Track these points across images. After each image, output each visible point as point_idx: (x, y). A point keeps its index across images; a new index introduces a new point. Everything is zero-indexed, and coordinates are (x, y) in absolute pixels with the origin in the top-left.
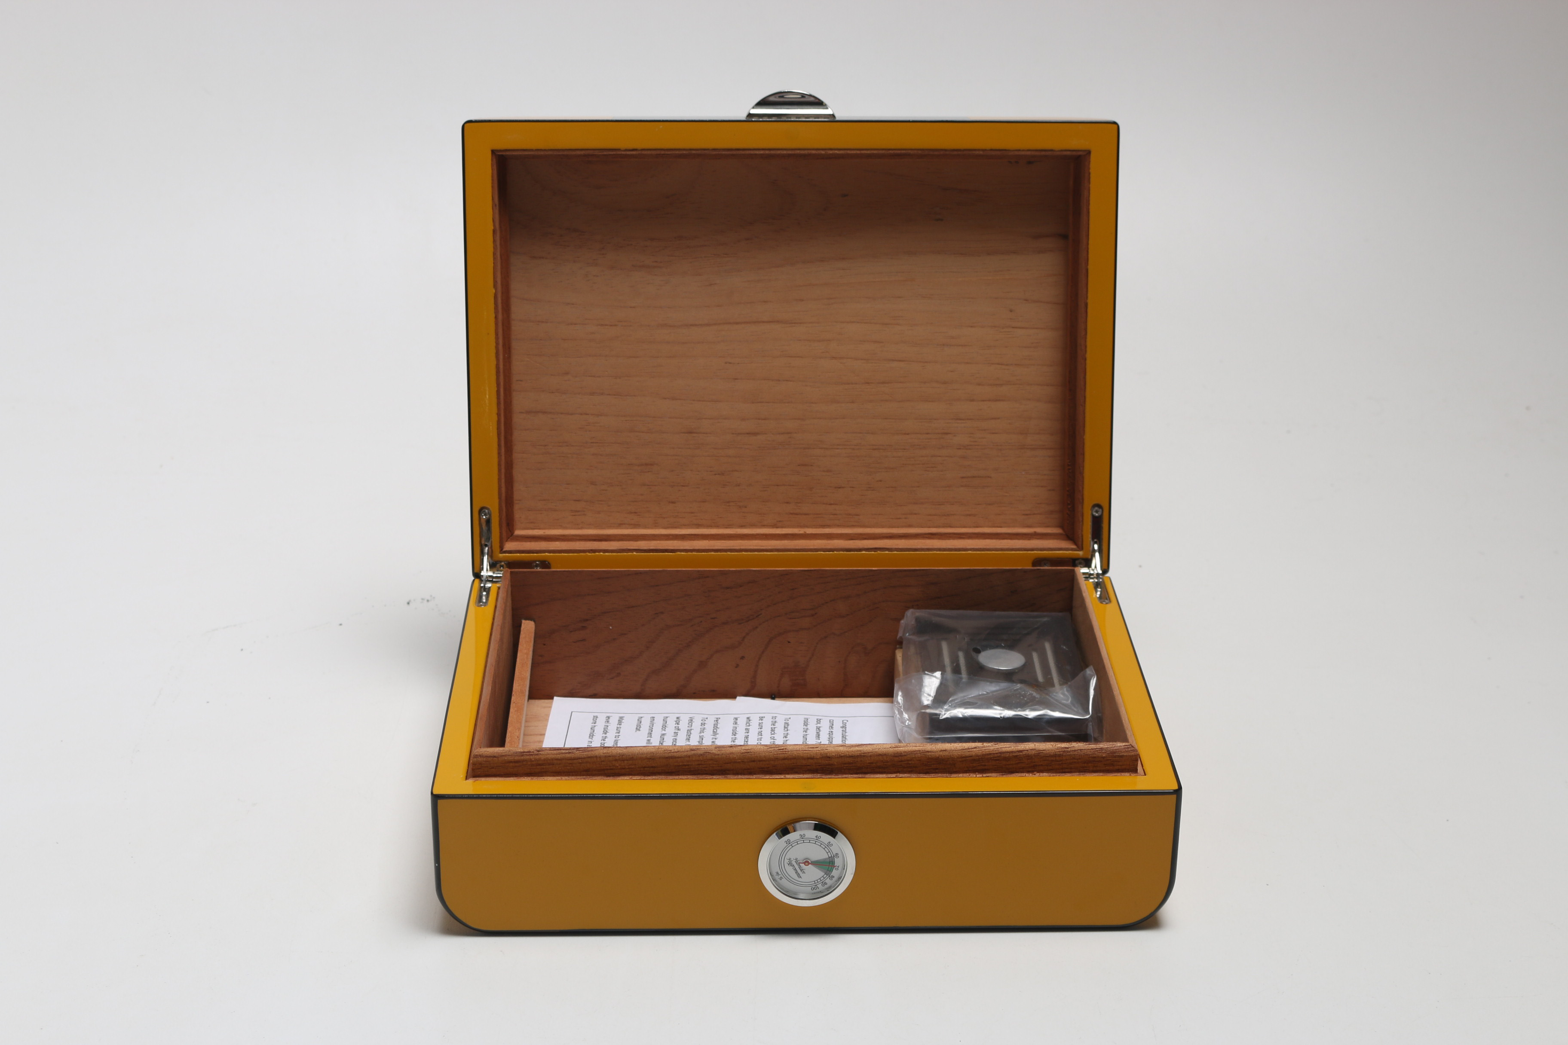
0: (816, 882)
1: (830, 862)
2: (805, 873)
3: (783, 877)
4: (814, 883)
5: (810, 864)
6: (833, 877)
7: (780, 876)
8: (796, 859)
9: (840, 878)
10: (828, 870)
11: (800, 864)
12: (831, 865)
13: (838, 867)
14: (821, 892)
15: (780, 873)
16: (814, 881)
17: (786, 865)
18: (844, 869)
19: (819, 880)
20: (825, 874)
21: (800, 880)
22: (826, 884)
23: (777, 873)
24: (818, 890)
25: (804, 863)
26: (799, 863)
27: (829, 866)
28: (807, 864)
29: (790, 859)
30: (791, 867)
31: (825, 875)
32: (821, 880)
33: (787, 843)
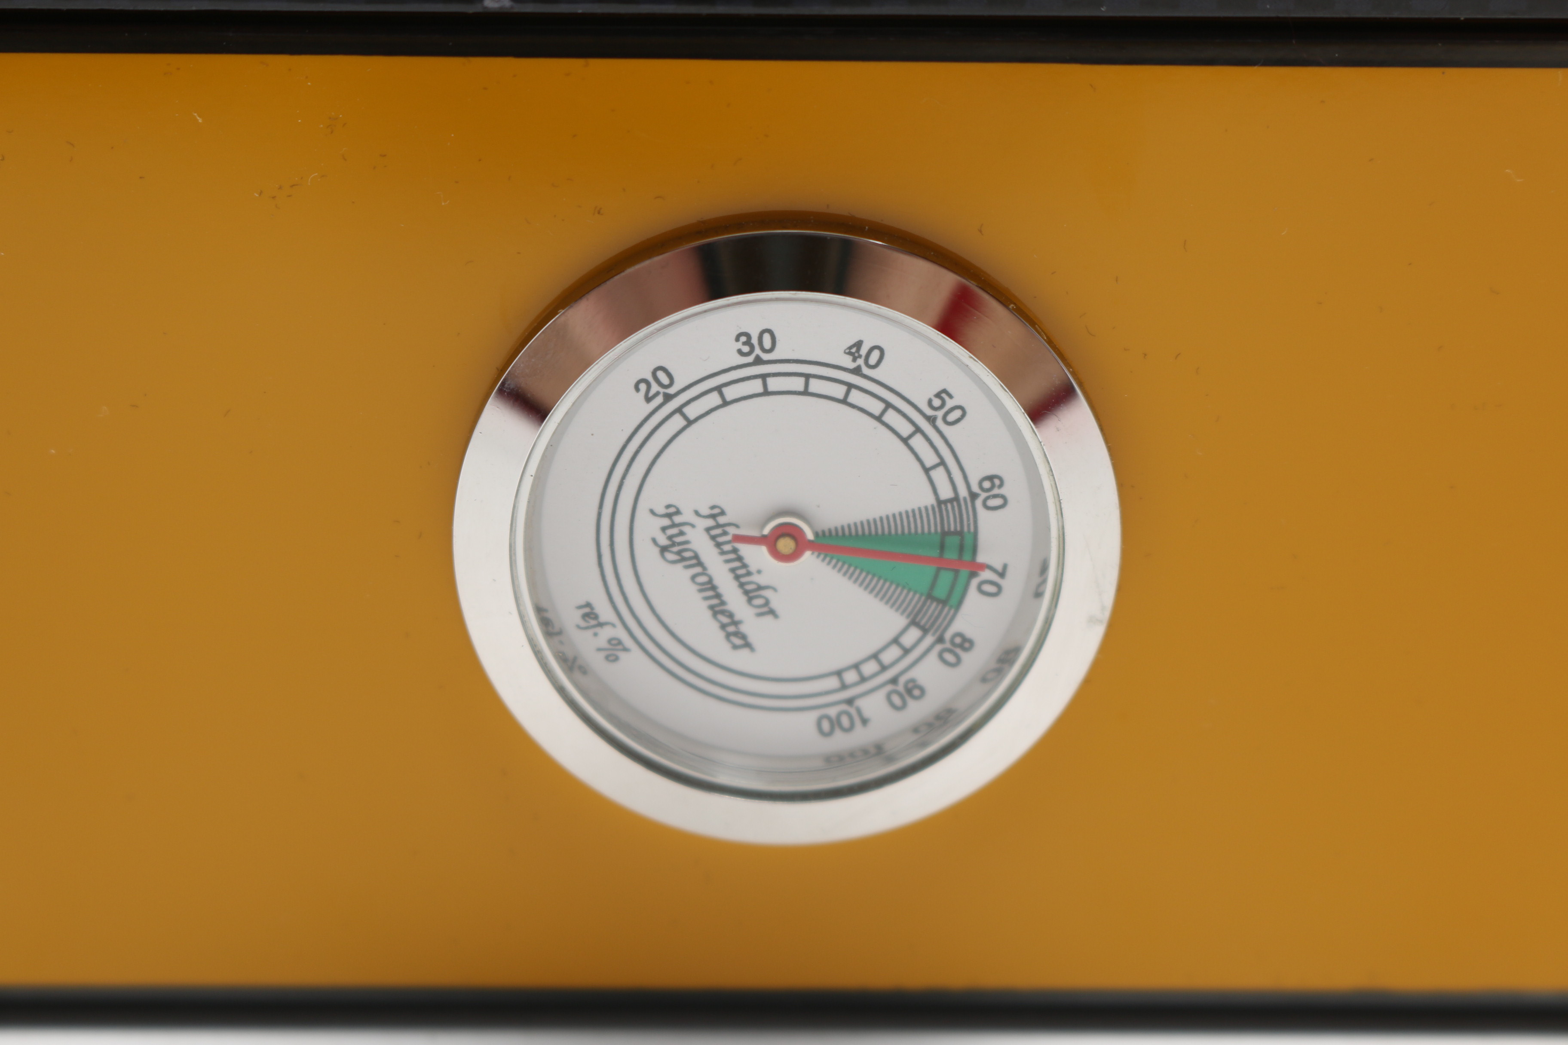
0: (851, 677)
1: (945, 534)
2: (772, 612)
3: (628, 642)
4: (833, 683)
5: (812, 546)
6: (965, 643)
7: (606, 633)
8: (716, 513)
9: (1007, 657)
10: (930, 597)
11: (746, 550)
12: (951, 555)
13: (1002, 575)
14: (878, 751)
15: (605, 613)
16: (839, 673)
17: (648, 555)
18: (1038, 595)
19: (870, 668)
20: (914, 623)
21: (741, 659)
22: (914, 690)
23: (589, 614)
24: (860, 737)
25: (770, 542)
26: (739, 538)
27: (941, 563)
28: (786, 545)
29: (672, 512)
30: (681, 574)
31: (914, 634)
32: (884, 668)
33: (648, 399)
